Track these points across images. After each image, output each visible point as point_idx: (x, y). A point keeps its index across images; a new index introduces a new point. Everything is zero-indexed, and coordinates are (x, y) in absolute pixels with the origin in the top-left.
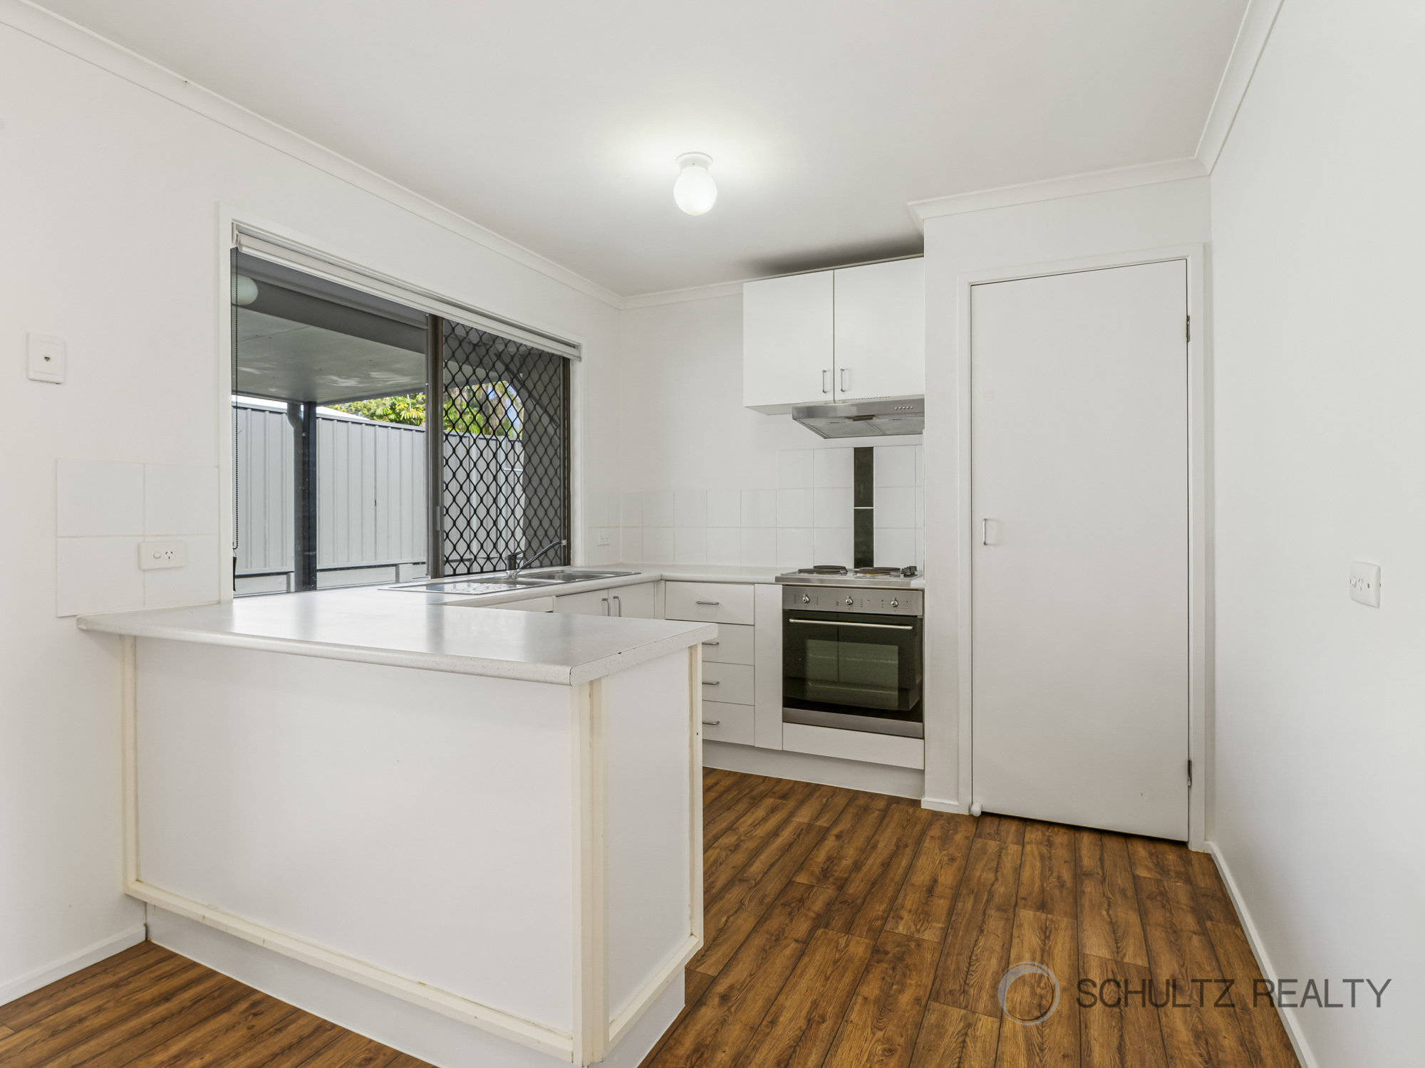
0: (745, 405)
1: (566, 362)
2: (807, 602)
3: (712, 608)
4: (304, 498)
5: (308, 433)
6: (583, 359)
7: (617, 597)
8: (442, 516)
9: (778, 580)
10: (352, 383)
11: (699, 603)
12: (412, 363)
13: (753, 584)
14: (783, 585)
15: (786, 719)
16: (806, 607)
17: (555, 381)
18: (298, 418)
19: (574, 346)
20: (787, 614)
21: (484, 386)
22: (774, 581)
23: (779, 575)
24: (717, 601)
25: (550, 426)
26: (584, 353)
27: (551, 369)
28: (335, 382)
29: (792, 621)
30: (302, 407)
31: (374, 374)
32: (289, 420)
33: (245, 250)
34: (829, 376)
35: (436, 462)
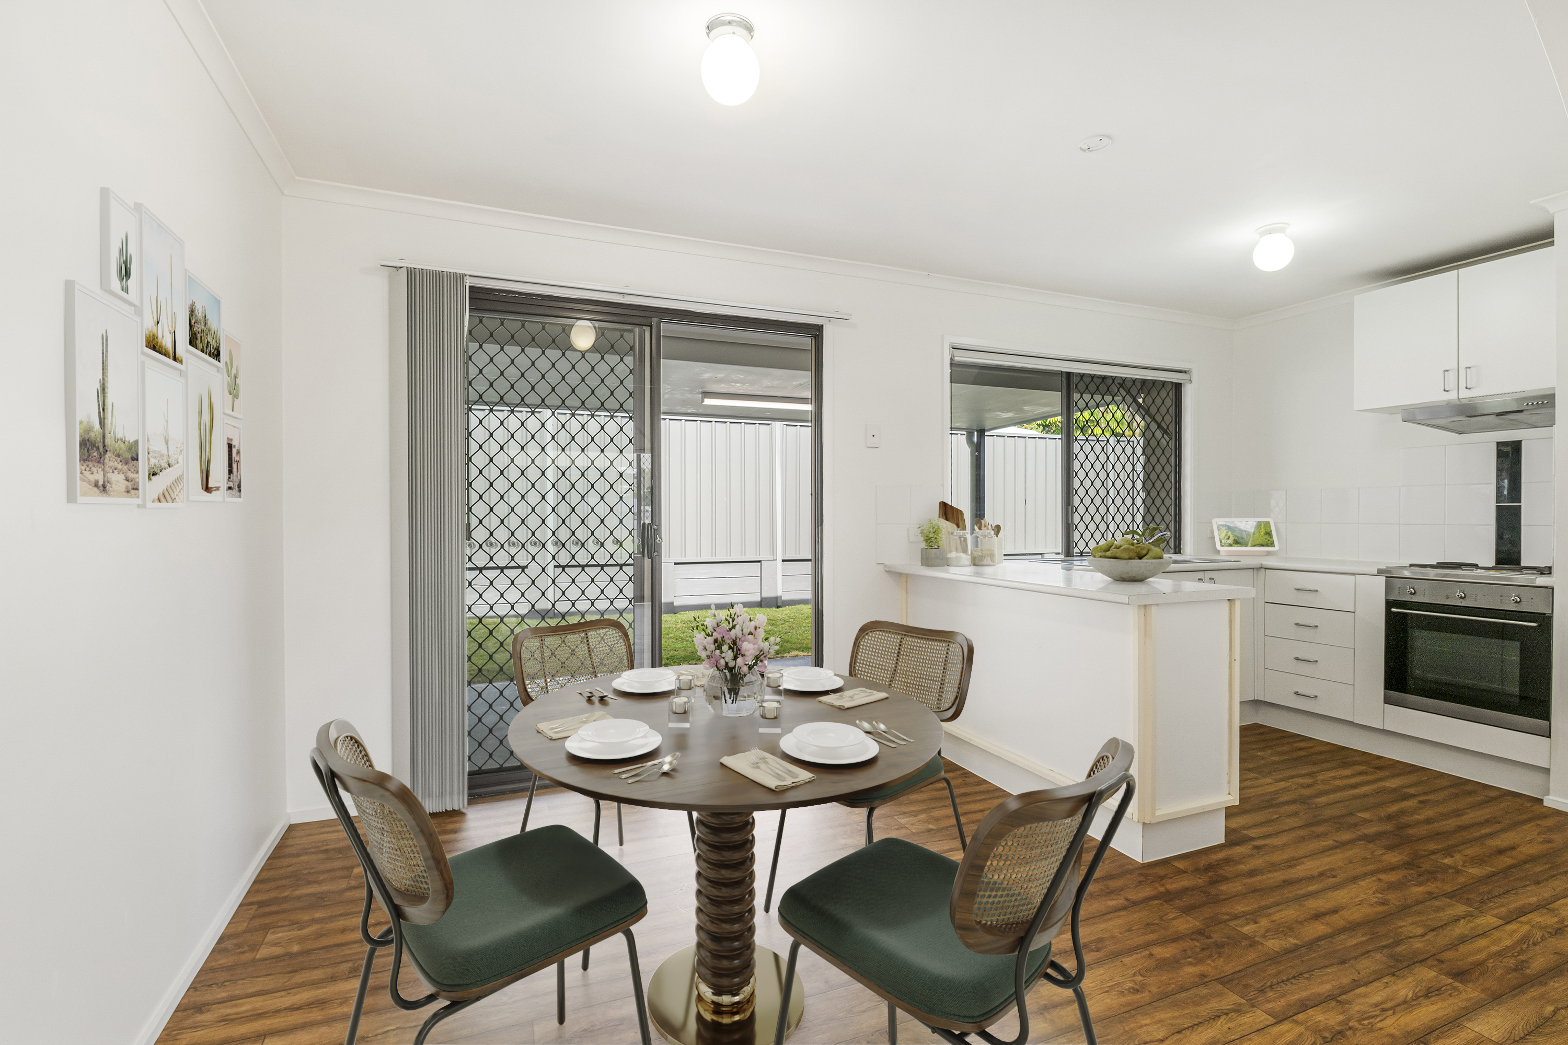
0: (1356, 409)
1: (1178, 387)
2: (1411, 593)
3: (1313, 595)
4: (977, 502)
5: (980, 453)
6: (1193, 382)
7: (1213, 579)
8: (1073, 513)
9: (1380, 572)
10: (1010, 415)
11: (1298, 589)
12: (1052, 400)
13: (1354, 574)
14: (1386, 577)
15: (1387, 701)
16: (1411, 598)
17: (1168, 402)
18: (974, 442)
19: (1185, 372)
20: (1390, 604)
21: (1110, 407)
22: (1376, 573)
23: (1384, 567)
24: (1316, 589)
25: (1163, 440)
26: (1195, 376)
27: (1163, 394)
28: (999, 415)
29: (1394, 610)
30: (976, 433)
31: (1026, 408)
32: (967, 443)
33: (956, 359)
34: (1452, 376)
35: (1068, 457)
